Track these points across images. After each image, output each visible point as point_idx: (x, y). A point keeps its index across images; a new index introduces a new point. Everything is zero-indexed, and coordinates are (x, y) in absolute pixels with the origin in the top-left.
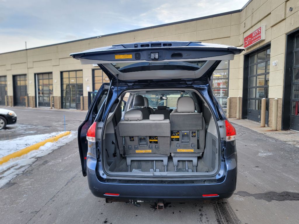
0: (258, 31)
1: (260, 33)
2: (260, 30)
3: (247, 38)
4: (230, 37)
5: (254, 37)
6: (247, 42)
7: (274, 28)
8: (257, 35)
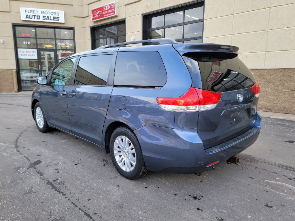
0: (111, 6)
1: (114, 8)
2: (113, 6)
3: (96, 10)
4: (73, 5)
5: (105, 11)
6: (95, 14)
7: (129, 6)
8: (110, 9)
